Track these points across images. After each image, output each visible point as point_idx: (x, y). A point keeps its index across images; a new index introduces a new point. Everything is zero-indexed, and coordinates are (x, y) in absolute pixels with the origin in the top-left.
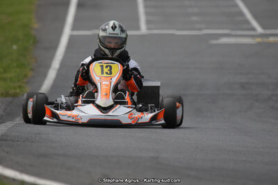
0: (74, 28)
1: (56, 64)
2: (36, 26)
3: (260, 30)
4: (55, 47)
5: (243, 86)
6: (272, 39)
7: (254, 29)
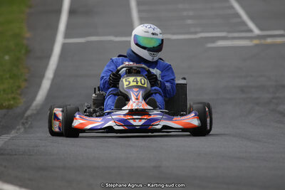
0: (67, 36)
1: (50, 74)
2: (28, 35)
3: (257, 31)
4: (49, 57)
5: (242, 90)
6: (269, 40)
7: (251, 31)
